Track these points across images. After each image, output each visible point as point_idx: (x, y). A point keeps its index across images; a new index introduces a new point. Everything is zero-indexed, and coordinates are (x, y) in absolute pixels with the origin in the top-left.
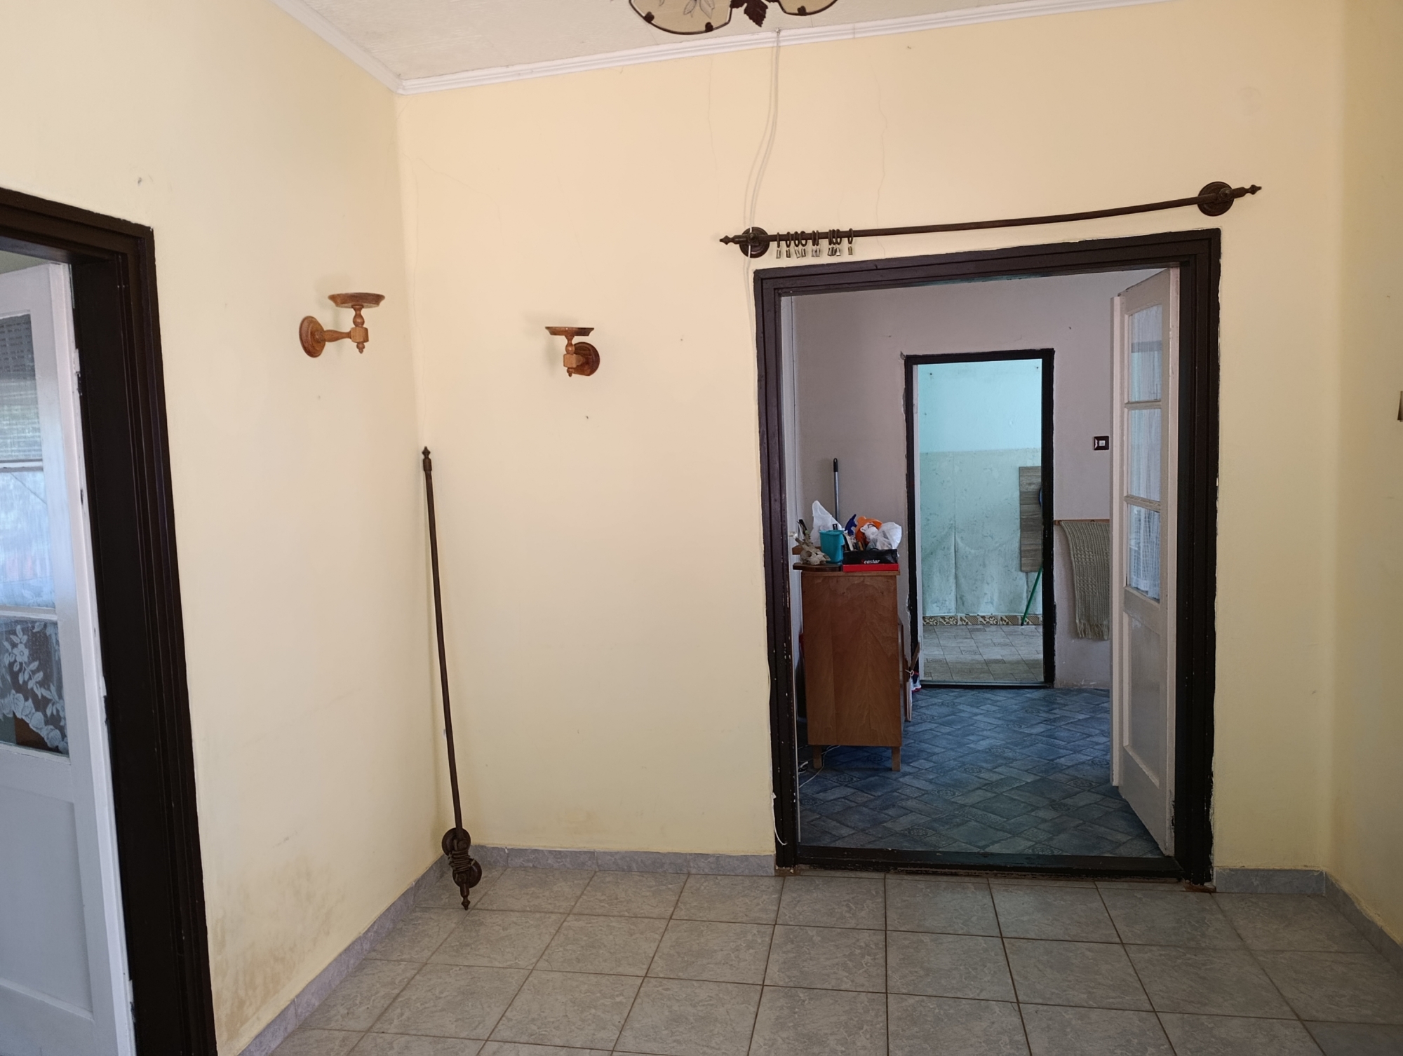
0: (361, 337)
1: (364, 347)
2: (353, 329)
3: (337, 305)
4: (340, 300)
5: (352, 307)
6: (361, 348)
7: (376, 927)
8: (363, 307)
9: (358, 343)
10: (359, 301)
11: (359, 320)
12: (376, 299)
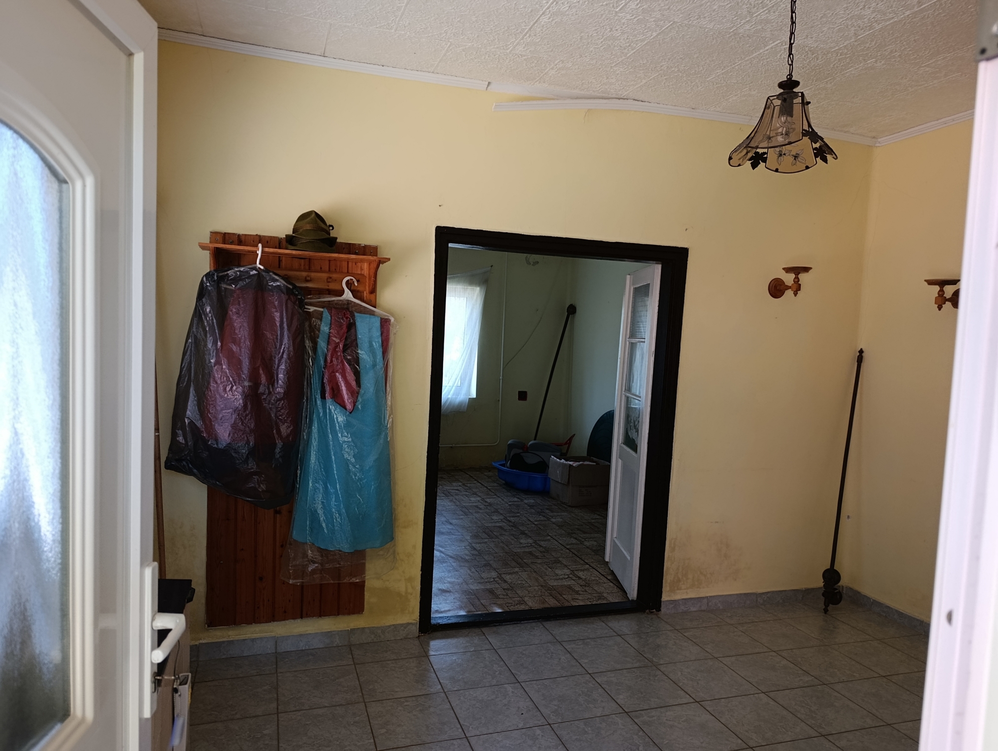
0: (797, 288)
1: (797, 293)
2: (792, 284)
3: (787, 272)
4: (788, 270)
5: (794, 273)
6: (796, 294)
7: (768, 595)
8: (800, 273)
9: (794, 291)
10: (797, 271)
11: (796, 280)
12: (806, 269)
